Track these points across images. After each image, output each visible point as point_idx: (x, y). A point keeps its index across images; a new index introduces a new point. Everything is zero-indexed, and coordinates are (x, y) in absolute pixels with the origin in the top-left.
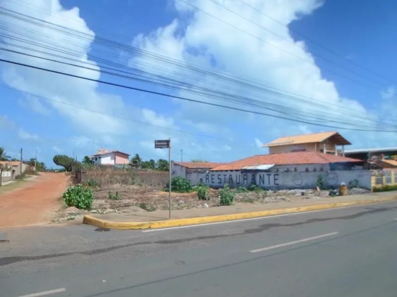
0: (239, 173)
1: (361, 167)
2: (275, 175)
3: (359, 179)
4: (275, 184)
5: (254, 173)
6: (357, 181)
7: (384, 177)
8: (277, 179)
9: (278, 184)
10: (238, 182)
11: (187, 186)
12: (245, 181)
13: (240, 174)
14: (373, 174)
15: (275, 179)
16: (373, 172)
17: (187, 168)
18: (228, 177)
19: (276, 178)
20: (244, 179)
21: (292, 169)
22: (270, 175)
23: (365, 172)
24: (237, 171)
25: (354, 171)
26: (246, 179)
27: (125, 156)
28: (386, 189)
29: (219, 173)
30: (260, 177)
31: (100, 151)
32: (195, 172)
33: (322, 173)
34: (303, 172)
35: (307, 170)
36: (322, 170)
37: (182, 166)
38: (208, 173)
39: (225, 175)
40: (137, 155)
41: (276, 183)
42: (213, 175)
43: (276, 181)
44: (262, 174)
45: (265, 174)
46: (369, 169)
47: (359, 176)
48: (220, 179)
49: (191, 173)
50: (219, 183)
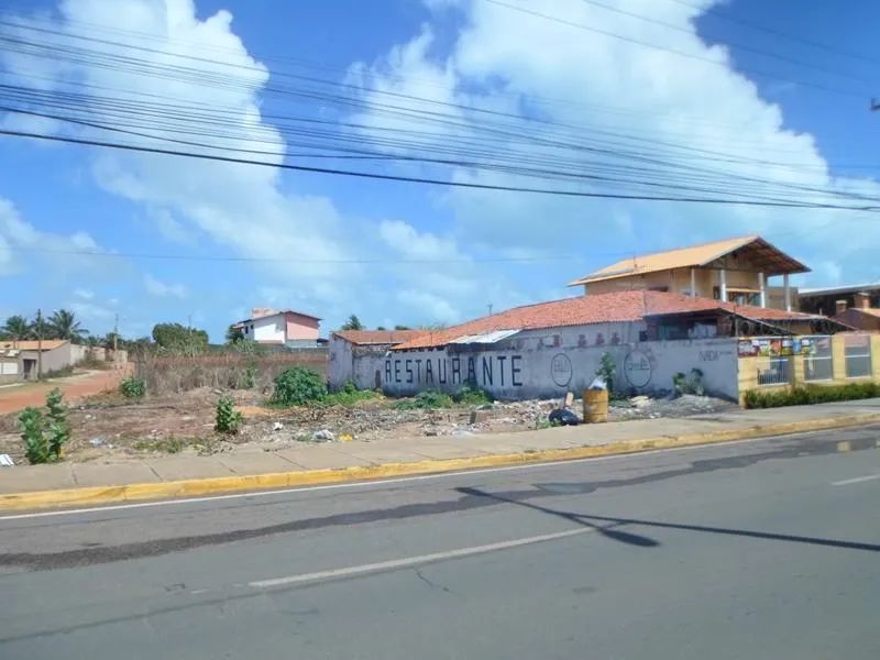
0: (443, 355)
1: (712, 329)
2: (514, 358)
3: (704, 366)
4: (515, 384)
5: (471, 355)
6: (699, 373)
7: (799, 360)
8: (518, 370)
9: (520, 384)
10: (443, 378)
11: (309, 392)
12: (457, 374)
13: (446, 357)
14: (748, 349)
15: (514, 371)
16: (750, 341)
17: (355, 344)
18: (423, 365)
19: (516, 367)
20: (455, 371)
21: (550, 341)
22: (504, 358)
23: (724, 346)
24: (440, 348)
25: (694, 341)
26: (458, 371)
27: (312, 321)
28: (801, 398)
29: (408, 355)
30: (485, 364)
31: (257, 312)
32: (367, 354)
33: (616, 349)
34: (572, 348)
35: (582, 344)
36: (615, 341)
37: (346, 341)
38: (390, 355)
39: (419, 361)
40: (354, 319)
41: (516, 381)
42: (398, 361)
43: (516, 374)
44: (487, 355)
45: (494, 355)
46: (732, 334)
47: (707, 356)
48: (410, 371)
49: (360, 357)
50: (408, 381)
